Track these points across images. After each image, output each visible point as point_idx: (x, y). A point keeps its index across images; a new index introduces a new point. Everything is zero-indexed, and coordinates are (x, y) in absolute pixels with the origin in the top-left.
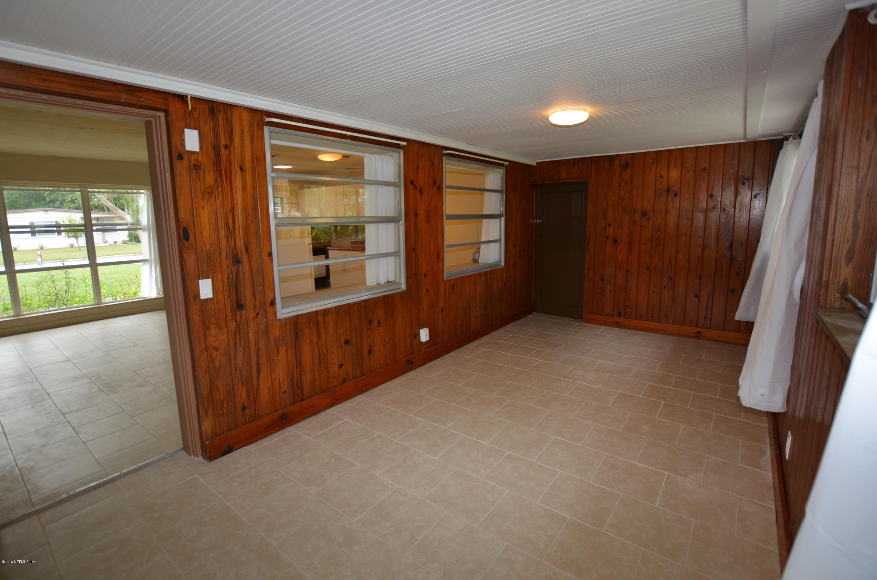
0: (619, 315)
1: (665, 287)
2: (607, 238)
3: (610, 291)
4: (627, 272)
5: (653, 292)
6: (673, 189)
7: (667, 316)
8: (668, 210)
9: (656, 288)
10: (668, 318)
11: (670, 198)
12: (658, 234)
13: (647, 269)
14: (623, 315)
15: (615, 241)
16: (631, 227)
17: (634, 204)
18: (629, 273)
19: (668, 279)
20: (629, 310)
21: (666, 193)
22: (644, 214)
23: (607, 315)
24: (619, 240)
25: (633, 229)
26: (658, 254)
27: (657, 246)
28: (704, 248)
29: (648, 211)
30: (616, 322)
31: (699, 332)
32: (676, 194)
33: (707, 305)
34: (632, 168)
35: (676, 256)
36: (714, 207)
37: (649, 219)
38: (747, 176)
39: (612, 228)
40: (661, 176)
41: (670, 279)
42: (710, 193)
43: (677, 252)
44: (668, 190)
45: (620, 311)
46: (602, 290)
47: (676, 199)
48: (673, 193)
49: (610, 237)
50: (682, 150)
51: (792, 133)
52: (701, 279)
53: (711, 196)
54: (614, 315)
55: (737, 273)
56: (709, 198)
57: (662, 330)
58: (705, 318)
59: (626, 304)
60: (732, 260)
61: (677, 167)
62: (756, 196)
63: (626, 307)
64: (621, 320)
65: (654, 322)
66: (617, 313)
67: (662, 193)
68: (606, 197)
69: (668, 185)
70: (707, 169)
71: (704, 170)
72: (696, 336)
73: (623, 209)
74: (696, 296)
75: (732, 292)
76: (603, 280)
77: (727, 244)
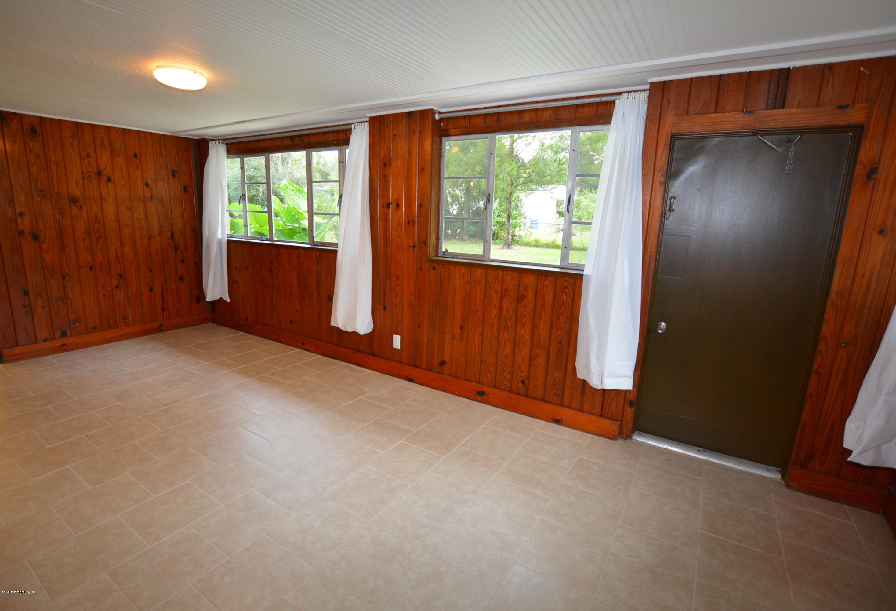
0: (64, 334)
1: (117, 287)
2: (21, 233)
3: (42, 307)
4: (63, 277)
5: (104, 296)
6: (105, 172)
7: (125, 319)
8: (104, 197)
9: (106, 290)
10: (127, 320)
11: (103, 184)
12: (97, 226)
13: (91, 269)
14: (69, 334)
15: (35, 237)
16: (58, 218)
17: (56, 187)
18: (67, 277)
19: (119, 277)
20: (77, 324)
21: (97, 176)
22: (74, 200)
23: (45, 340)
24: (42, 235)
25: (61, 221)
26: (100, 250)
27: (98, 241)
28: (149, 239)
29: (78, 197)
30: (63, 345)
31: (161, 326)
32: (109, 180)
33: (163, 296)
34: (43, 137)
35: (122, 250)
36: (152, 197)
37: (81, 207)
38: (175, 169)
39: (27, 219)
40: (88, 155)
41: (121, 276)
42: (145, 182)
43: (122, 245)
44: (99, 173)
45: (64, 329)
46: (28, 308)
47: (111, 185)
48: (105, 178)
49: (26, 232)
50: (108, 128)
51: (214, 139)
52: (151, 271)
53: (147, 185)
54: (56, 337)
55: (183, 261)
56: (145, 187)
57: (123, 335)
58: (163, 309)
59: (71, 317)
60: (176, 248)
61: (105, 147)
62: (185, 189)
63: (71, 322)
64: (68, 340)
65: (111, 329)
66: (58, 334)
67: (92, 176)
68: (7, 172)
69: (98, 167)
70: (138, 155)
71: (135, 155)
72: (160, 329)
73: (39, 193)
74: (151, 290)
75: (181, 279)
76: (26, 293)
77: (169, 234)
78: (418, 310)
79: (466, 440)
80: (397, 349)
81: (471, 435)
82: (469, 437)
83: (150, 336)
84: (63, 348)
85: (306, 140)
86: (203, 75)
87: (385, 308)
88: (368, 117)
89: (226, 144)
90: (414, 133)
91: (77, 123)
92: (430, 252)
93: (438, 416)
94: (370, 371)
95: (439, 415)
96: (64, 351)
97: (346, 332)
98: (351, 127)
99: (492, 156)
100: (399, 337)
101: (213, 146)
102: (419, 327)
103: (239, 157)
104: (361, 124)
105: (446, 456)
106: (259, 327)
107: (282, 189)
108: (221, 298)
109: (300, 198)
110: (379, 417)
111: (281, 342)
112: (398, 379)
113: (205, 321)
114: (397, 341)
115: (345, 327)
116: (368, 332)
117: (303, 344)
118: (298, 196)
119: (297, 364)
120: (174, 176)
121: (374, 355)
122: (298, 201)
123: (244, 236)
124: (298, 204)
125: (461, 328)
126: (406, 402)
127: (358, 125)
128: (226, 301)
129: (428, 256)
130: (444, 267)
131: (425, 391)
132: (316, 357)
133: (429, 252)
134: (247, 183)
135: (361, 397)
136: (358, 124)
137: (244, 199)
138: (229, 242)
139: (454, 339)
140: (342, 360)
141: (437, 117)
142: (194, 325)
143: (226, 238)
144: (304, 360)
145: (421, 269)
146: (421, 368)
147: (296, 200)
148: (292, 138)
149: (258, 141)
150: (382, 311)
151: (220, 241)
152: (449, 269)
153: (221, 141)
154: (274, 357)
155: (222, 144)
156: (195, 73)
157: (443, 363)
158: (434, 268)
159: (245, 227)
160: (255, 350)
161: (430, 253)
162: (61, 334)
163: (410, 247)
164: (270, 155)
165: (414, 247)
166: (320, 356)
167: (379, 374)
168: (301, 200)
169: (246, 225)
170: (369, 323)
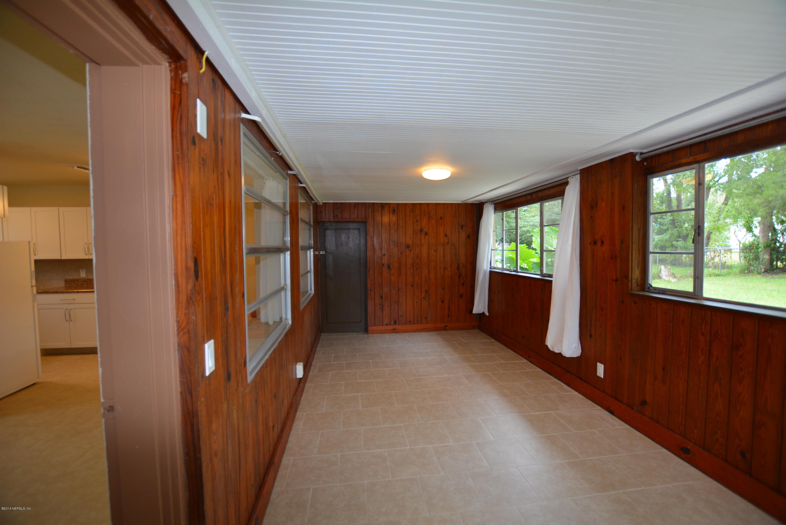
0: (395, 323)
1: (424, 298)
2: (383, 265)
3: (388, 306)
4: (399, 290)
5: (417, 303)
6: (424, 230)
7: (426, 318)
8: (422, 244)
9: (418, 299)
11: (423, 236)
12: (417, 261)
13: (412, 286)
14: (397, 323)
15: (389, 267)
16: (400, 256)
18: (400, 290)
20: (402, 318)
21: (420, 232)
22: (408, 246)
23: (387, 325)
24: (392, 266)
25: (401, 258)
26: (418, 275)
27: (417, 270)
28: (444, 269)
29: (410, 244)
30: (394, 329)
31: (446, 326)
32: (426, 234)
33: (449, 307)
34: (397, 214)
35: (429, 276)
36: (448, 243)
37: (411, 250)
38: (463, 224)
39: (386, 257)
40: (417, 221)
41: (427, 292)
42: (445, 234)
43: (429, 273)
44: (421, 231)
45: (396, 320)
46: (381, 306)
47: (427, 237)
48: (424, 233)
49: (385, 264)
50: (428, 204)
51: (488, 201)
52: (444, 290)
53: (446, 235)
54: (392, 324)
55: (463, 284)
56: (445, 237)
57: (424, 329)
58: (448, 316)
59: (400, 314)
60: (460, 276)
61: (426, 215)
62: (468, 237)
63: (399, 316)
64: (397, 327)
65: (418, 324)
66: (393, 322)
67: (418, 232)
68: (381, 233)
69: (421, 227)
70: (443, 218)
71: (441, 218)
72: (445, 329)
73: (393, 243)
74: (443, 302)
75: (461, 296)
76: (382, 297)
77: (456, 266)
78: (620, 343)
79: (633, 489)
80: (601, 378)
81: (644, 488)
82: (641, 489)
83: (439, 332)
84: (394, 331)
85: (540, 194)
86: (448, 170)
87: (591, 336)
88: (579, 170)
89: (494, 204)
90: (616, 176)
91: (413, 204)
92: (632, 285)
93: (617, 455)
94: (577, 393)
95: (620, 455)
96: (394, 332)
97: (553, 353)
98: (568, 180)
99: (701, 187)
100: (603, 366)
101: (486, 206)
102: (621, 359)
103: (501, 212)
104: (575, 176)
105: (597, 494)
106: (504, 337)
107: (536, 232)
108: (483, 312)
109: (553, 238)
110: (555, 434)
111: (515, 352)
112: (600, 408)
113: (473, 327)
114: (600, 370)
115: (553, 347)
116: (575, 356)
117: (529, 357)
118: (550, 237)
119: (517, 371)
120: (462, 228)
121: (581, 379)
122: (551, 240)
123: (501, 268)
124: (550, 243)
125: (663, 369)
126: (593, 430)
127: (573, 178)
128: (486, 315)
129: (630, 290)
130: (645, 302)
131: (622, 427)
132: (536, 370)
133: (630, 286)
134: (505, 230)
135: (551, 412)
136: (573, 176)
137: (503, 242)
138: (491, 272)
139: (656, 379)
140: (555, 377)
141: (638, 158)
142: (466, 329)
143: (489, 269)
144: (525, 369)
145: (623, 302)
146: (622, 402)
147: (548, 240)
148: (531, 194)
149: (512, 199)
150: (589, 339)
151: (485, 271)
152: (650, 304)
153: (491, 203)
154: (503, 362)
155: (491, 204)
156: (442, 169)
157: (644, 403)
158: (635, 303)
159: (503, 262)
160: (494, 354)
161: (632, 287)
162: (394, 322)
163: (613, 280)
164: (519, 209)
165: (616, 280)
166: (540, 370)
167: (584, 398)
168: (553, 239)
169: (503, 260)
170: (575, 348)
